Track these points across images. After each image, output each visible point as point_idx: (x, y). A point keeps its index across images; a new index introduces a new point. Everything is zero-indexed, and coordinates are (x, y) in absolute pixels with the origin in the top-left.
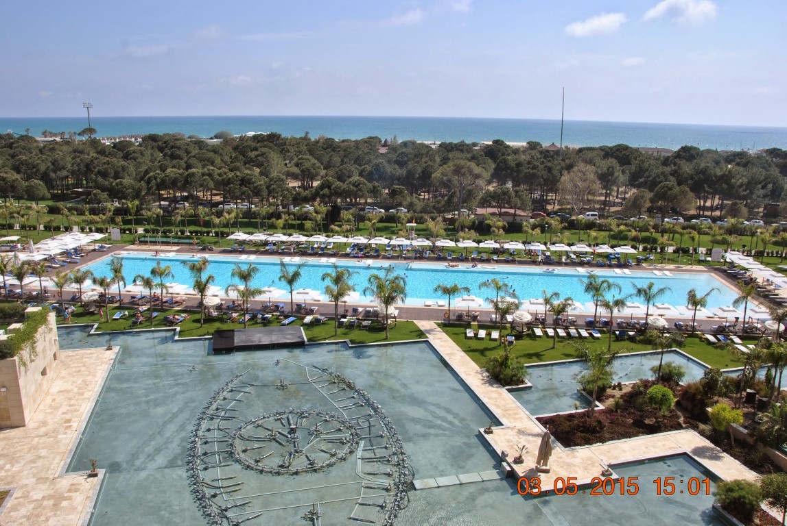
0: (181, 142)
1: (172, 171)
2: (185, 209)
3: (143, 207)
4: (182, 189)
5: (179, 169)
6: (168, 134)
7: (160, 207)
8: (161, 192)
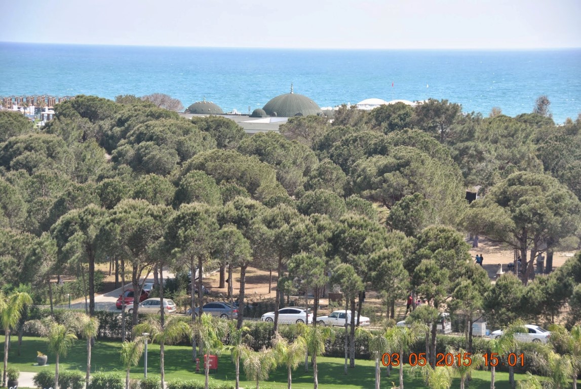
0: (168, 122)
1: (134, 208)
2: (162, 320)
3: (42, 308)
4: (161, 259)
5: (154, 201)
6: (131, 99)
7: (92, 309)
8: (97, 267)
